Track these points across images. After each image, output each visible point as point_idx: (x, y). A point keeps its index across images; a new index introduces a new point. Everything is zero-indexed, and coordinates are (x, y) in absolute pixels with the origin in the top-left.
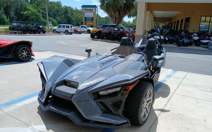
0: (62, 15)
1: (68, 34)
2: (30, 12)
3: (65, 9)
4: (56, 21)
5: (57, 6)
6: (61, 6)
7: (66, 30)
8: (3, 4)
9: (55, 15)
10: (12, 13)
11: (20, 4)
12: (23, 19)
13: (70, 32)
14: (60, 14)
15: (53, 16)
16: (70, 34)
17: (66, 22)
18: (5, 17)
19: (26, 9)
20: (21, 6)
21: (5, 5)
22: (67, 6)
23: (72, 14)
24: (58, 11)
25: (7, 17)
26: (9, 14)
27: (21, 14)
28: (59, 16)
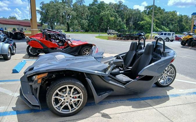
0: (175, 23)
1: (168, 41)
2: (145, 22)
3: (179, 17)
4: (167, 30)
5: (172, 15)
6: (176, 15)
7: (167, 38)
8: (126, 17)
9: (168, 24)
10: (131, 23)
11: (138, 15)
12: (138, 28)
13: (170, 39)
14: (174, 22)
15: (166, 24)
16: (171, 41)
17: (179, 30)
18: (125, 26)
19: (143, 20)
20: (139, 17)
21: (127, 17)
22: (182, 15)
23: (187, 22)
24: (173, 20)
25: (127, 27)
26: (129, 24)
27: (138, 24)
28: (172, 24)
